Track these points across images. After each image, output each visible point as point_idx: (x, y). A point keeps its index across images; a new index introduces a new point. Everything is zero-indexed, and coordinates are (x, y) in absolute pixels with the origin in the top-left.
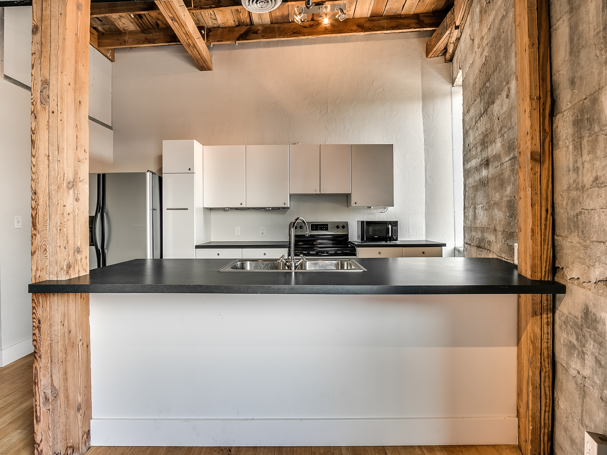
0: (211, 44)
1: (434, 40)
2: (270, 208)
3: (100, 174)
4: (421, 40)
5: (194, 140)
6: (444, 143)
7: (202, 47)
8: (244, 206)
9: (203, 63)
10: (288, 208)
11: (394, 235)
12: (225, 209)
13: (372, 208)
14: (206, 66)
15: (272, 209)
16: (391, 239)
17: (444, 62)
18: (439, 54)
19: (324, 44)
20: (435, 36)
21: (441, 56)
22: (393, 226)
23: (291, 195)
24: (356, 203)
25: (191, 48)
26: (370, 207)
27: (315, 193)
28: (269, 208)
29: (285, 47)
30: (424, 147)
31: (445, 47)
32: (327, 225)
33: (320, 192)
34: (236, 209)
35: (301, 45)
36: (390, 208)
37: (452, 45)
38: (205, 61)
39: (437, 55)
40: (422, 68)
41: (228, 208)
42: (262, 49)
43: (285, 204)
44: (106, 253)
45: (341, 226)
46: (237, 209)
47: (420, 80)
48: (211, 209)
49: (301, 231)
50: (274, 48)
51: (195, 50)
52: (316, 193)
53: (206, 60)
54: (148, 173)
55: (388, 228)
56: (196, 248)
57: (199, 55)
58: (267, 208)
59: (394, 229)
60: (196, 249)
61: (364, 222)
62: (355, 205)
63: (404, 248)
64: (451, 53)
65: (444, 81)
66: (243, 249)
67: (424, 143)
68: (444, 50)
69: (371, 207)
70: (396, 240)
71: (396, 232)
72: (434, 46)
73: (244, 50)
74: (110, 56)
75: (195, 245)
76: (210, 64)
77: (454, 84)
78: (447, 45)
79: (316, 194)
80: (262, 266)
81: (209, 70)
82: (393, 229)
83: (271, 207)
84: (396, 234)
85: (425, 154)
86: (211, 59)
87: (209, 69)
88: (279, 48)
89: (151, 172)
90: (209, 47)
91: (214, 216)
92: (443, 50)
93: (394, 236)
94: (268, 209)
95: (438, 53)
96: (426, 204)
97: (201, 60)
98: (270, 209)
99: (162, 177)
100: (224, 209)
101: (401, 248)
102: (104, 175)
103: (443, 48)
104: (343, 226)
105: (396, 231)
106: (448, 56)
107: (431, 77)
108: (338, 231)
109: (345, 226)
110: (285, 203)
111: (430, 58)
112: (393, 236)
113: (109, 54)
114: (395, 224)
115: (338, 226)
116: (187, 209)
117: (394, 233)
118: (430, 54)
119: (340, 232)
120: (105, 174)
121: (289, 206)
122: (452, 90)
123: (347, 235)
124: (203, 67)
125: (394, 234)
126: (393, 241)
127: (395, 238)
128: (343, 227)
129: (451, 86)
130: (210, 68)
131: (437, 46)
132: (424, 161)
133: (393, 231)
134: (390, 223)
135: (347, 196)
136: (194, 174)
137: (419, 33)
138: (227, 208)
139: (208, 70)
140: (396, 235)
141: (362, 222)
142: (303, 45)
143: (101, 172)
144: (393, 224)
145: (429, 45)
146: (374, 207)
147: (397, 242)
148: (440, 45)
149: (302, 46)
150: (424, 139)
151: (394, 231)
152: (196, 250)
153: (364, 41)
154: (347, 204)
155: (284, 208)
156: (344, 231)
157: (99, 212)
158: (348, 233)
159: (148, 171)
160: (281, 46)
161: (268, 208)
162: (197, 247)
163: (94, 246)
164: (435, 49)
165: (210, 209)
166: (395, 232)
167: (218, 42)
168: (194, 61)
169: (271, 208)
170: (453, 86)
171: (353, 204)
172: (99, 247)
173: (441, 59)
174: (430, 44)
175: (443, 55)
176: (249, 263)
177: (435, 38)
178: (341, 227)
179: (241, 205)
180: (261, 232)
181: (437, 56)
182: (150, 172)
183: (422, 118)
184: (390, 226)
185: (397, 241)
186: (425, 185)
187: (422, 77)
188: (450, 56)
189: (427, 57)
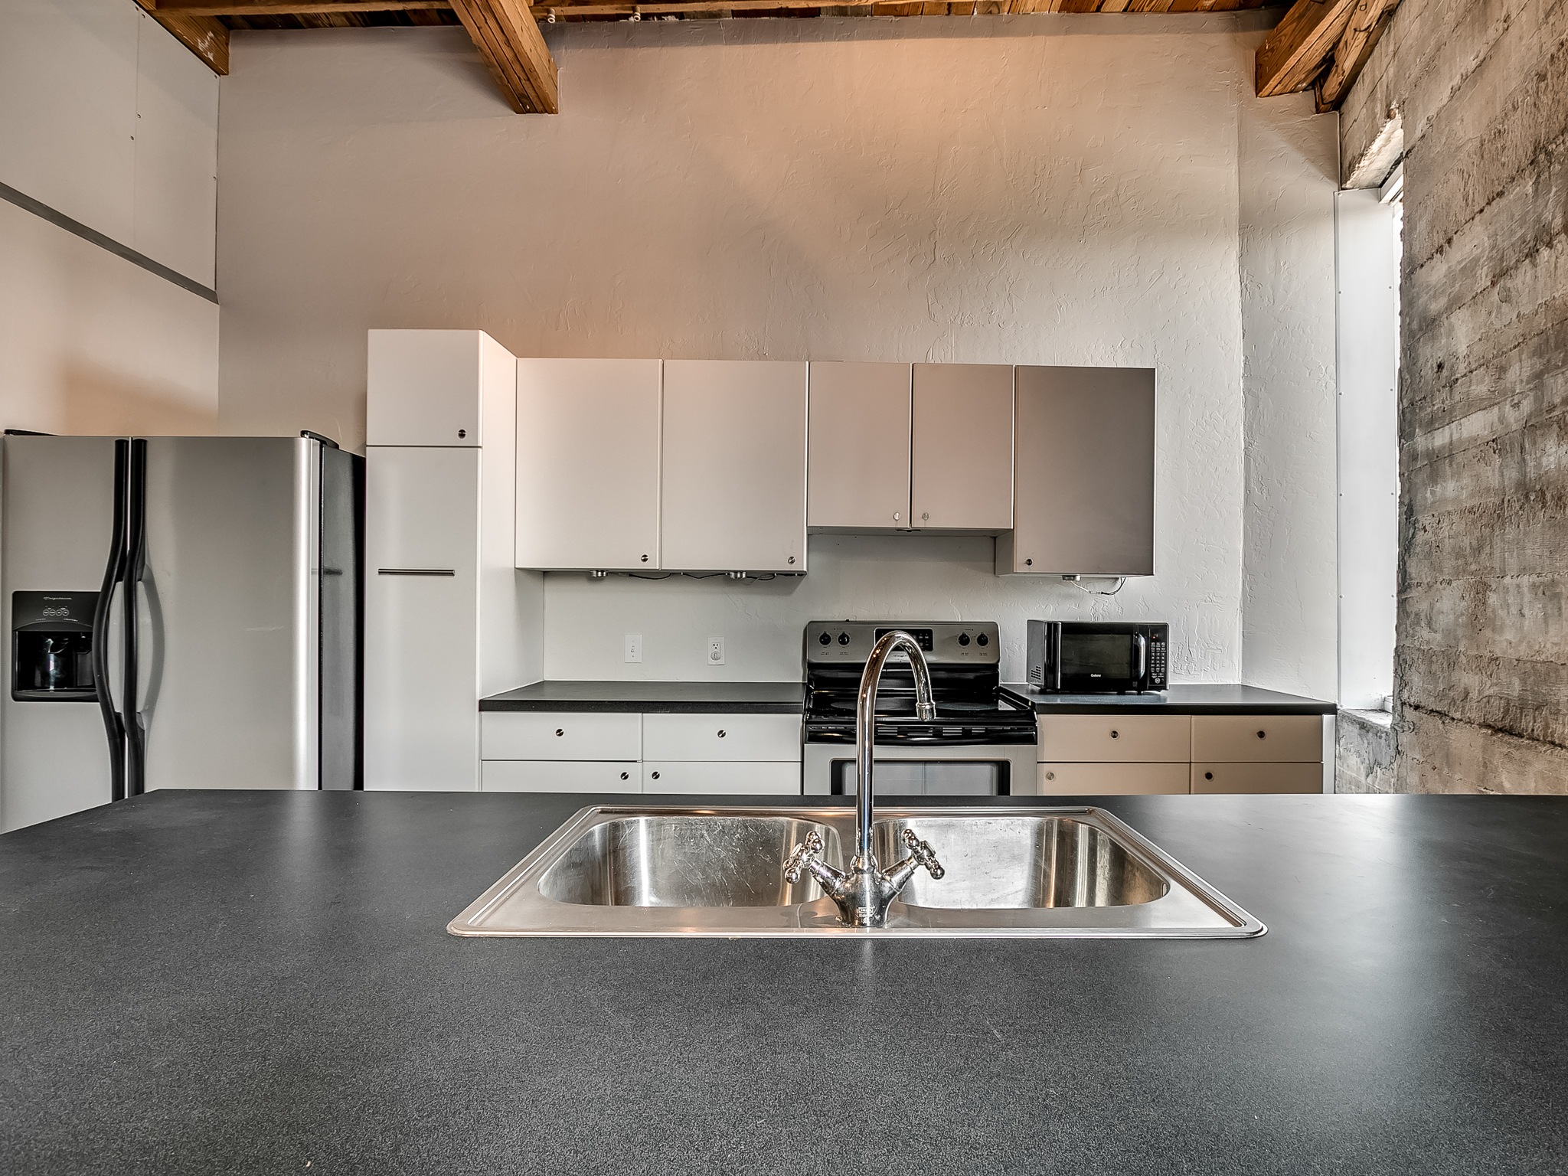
0: (549, 12)
1: (1289, 29)
2: (741, 572)
3: (128, 442)
4: (1238, 40)
5: (481, 332)
6: (1308, 371)
7: (518, 16)
8: (653, 564)
9: (523, 82)
10: (802, 575)
11: (1155, 672)
12: (591, 574)
13: (1078, 578)
14: (533, 94)
15: (747, 577)
16: (1145, 684)
17: (1314, 110)
18: (1298, 84)
19: (928, 40)
20: (1296, 16)
21: (1305, 90)
22: (1153, 640)
23: (814, 534)
24: (1029, 562)
25: (476, 13)
26: (1072, 577)
27: (892, 525)
28: (739, 575)
29: (798, 44)
30: (1244, 385)
31: (1327, 54)
32: (930, 632)
33: (911, 522)
34: (630, 575)
35: (852, 39)
36: (1132, 581)
37: (1362, 36)
38: (529, 73)
39: (1291, 87)
40: (1240, 127)
41: (602, 571)
42: (725, 47)
43: (792, 562)
44: (145, 728)
45: (973, 636)
46: (632, 574)
47: (1234, 168)
48: (546, 574)
49: (844, 650)
50: (763, 46)
51: (492, 23)
52: (898, 526)
53: (532, 70)
54: (303, 439)
55: (1137, 649)
56: (480, 710)
57: (508, 42)
58: (733, 574)
59: (1156, 652)
60: (483, 713)
61: (1056, 625)
62: (1026, 568)
63: (1194, 718)
64: (1346, 74)
65: (1313, 170)
66: (644, 714)
67: (1242, 371)
68: (1321, 65)
69: (1074, 576)
70: (1162, 686)
71: (1160, 660)
72: (1291, 49)
73: (665, 50)
74: (210, 49)
75: (479, 698)
76: (547, 88)
77: (1348, 179)
78: (1335, 46)
79: (899, 530)
80: (706, 835)
81: (547, 112)
82: (1153, 650)
83: (747, 572)
84: (1161, 667)
85: (1245, 407)
86: (553, 73)
87: (545, 107)
88: (779, 45)
89: (313, 436)
90: (542, 21)
91: (554, 595)
92: (1317, 67)
93: (1154, 676)
94: (736, 576)
95: (1296, 79)
96: (1247, 568)
97: (517, 68)
98: (741, 576)
99: (365, 459)
100: (588, 575)
101: (1187, 717)
102: (140, 445)
103: (1319, 59)
104: (982, 635)
105: (1160, 656)
106: (1332, 86)
107: (1271, 157)
108: (967, 654)
109: (987, 636)
110: (792, 558)
111: (1268, 96)
112: (1151, 673)
113: (204, 42)
114: (1157, 633)
115: (964, 635)
116: (450, 573)
117: (1155, 664)
118: (1271, 82)
119: (972, 656)
120: (145, 441)
121: (805, 570)
122: (1339, 199)
123: (995, 667)
124: (523, 95)
125: (1155, 667)
126: (1151, 689)
127: (1157, 681)
128: (982, 640)
129: (1335, 187)
130: (548, 105)
131: (1301, 50)
132: (1242, 428)
133: (1151, 656)
134: (1146, 630)
135: (992, 540)
136: (479, 450)
137: (1235, 15)
138: (597, 571)
139: (542, 112)
140: (1160, 671)
141: (1049, 624)
142: (858, 40)
143: (130, 433)
144: (1152, 635)
145: (1270, 54)
146: (1083, 576)
147: (1162, 693)
148: (1313, 47)
149: (856, 43)
150: (1243, 358)
151: (1156, 656)
152: (481, 716)
153: (1056, 33)
154: (992, 563)
155: (789, 574)
156: (985, 654)
157: (119, 579)
158: (998, 661)
159: (303, 433)
160: (786, 41)
161: (736, 572)
162: (486, 705)
163: (98, 701)
164: (1292, 61)
165: (544, 572)
166: (1158, 659)
167: (573, 8)
168: (491, 70)
169: (744, 575)
170: (1342, 189)
171: (1019, 566)
172: (119, 707)
173: (1306, 99)
174: (1272, 50)
175: (1310, 87)
176: (650, 825)
177: (1295, 24)
178: (974, 642)
179: (645, 560)
180: (711, 650)
181: (1291, 92)
182: (310, 437)
183: (1239, 289)
184: (1142, 641)
185: (1163, 691)
186: (1245, 508)
187: (1239, 157)
188: (1340, 83)
189: (1257, 94)
